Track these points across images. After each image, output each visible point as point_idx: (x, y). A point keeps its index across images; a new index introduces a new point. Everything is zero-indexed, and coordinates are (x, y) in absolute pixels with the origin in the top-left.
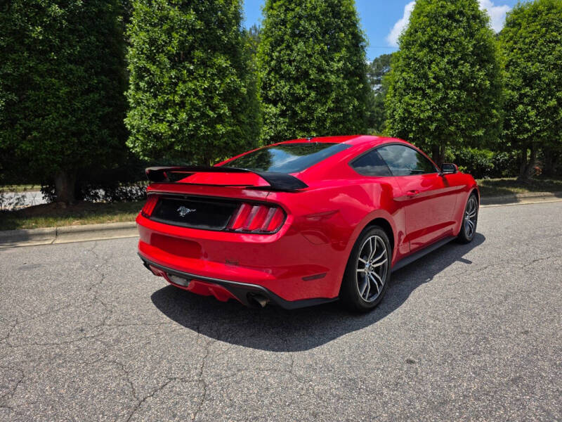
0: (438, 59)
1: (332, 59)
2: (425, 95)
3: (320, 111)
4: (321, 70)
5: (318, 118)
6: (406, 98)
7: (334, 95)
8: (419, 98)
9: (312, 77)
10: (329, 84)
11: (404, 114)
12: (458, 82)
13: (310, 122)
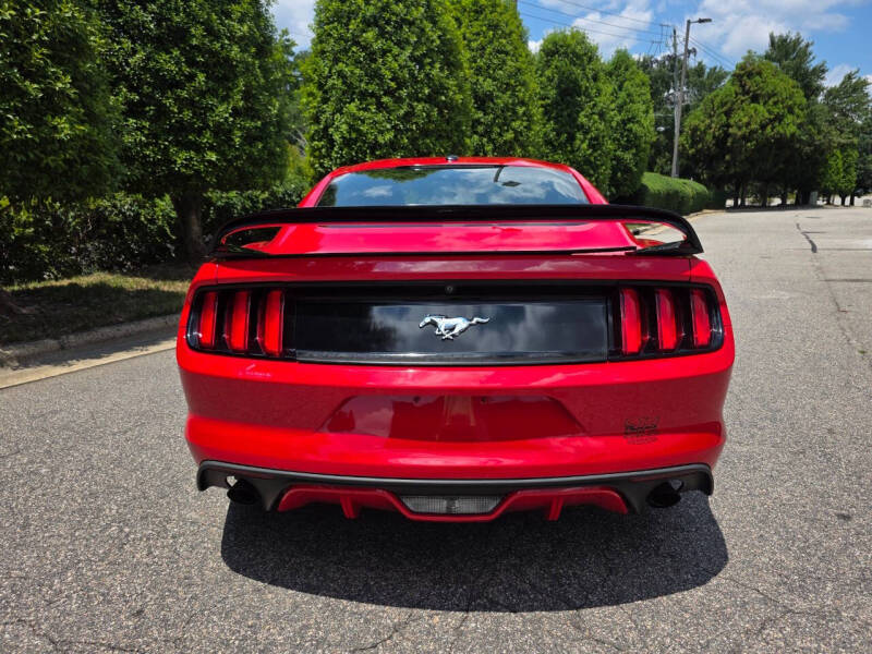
0: (396, 50)
1: (228, 15)
2: (380, 106)
3: (222, 112)
4: (211, 32)
5: (218, 125)
6: (352, 107)
7: (241, 83)
8: (373, 108)
9: (195, 42)
10: (227, 60)
11: (349, 133)
12: (427, 91)
13: (200, 132)
